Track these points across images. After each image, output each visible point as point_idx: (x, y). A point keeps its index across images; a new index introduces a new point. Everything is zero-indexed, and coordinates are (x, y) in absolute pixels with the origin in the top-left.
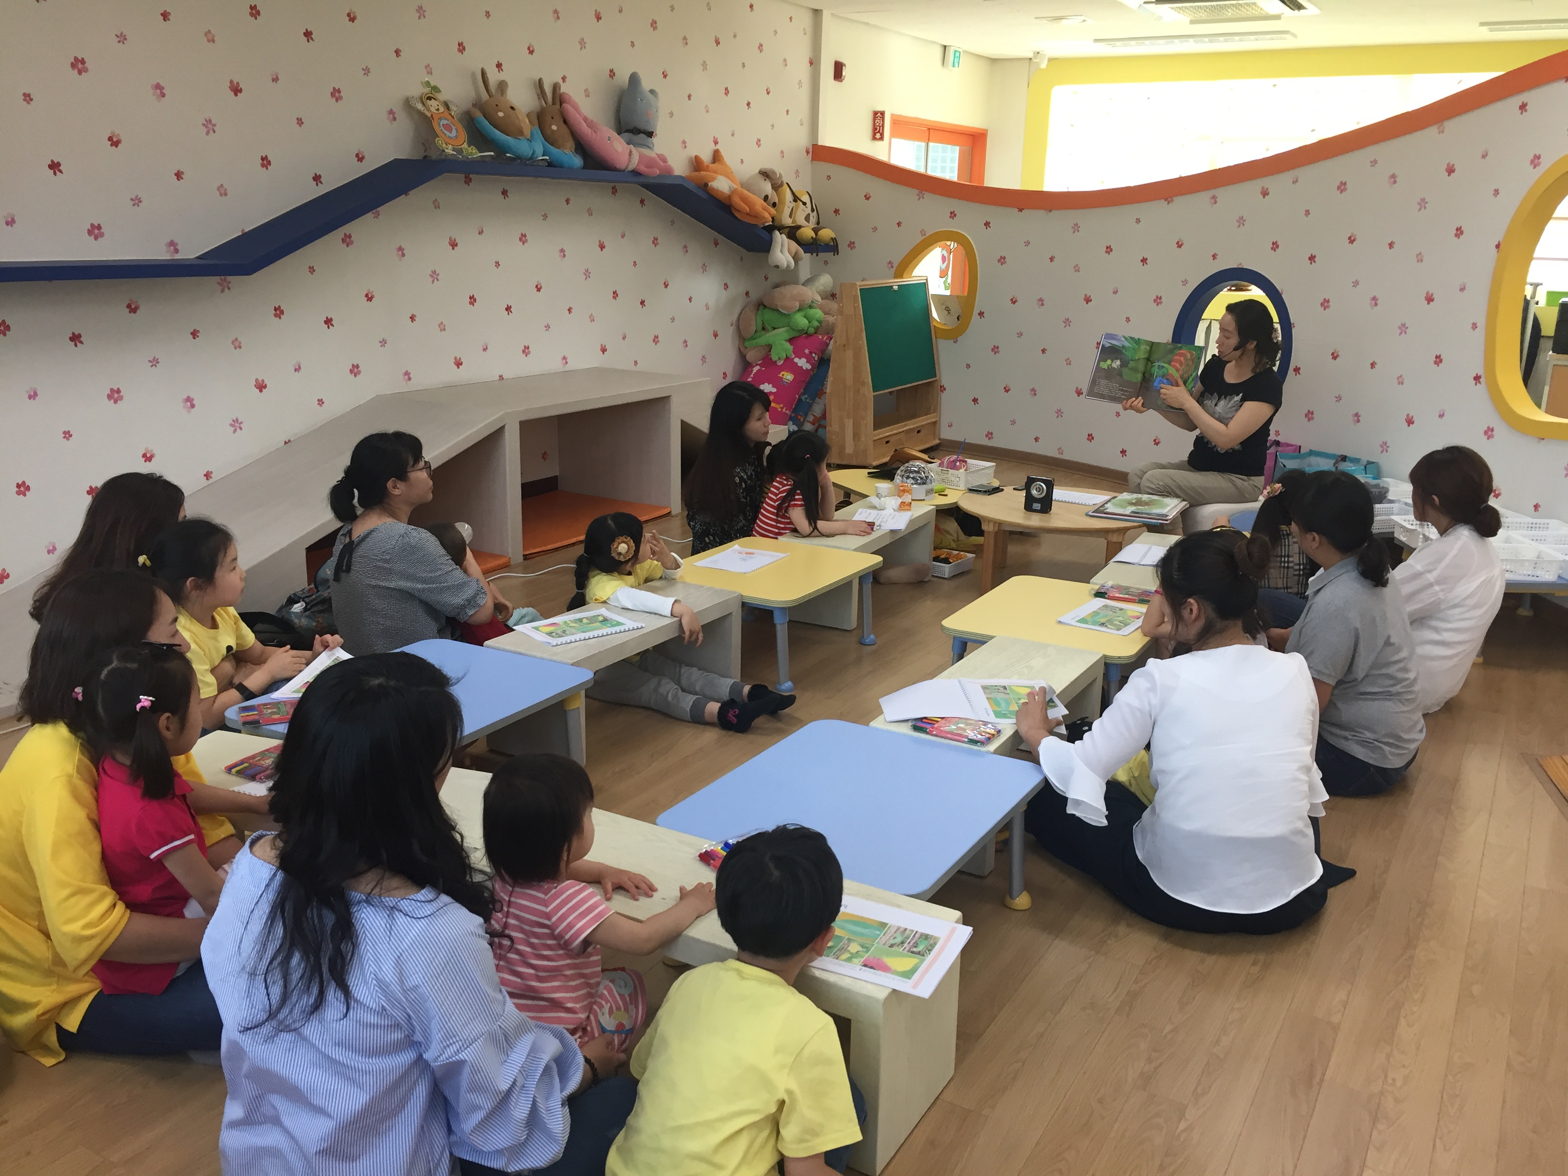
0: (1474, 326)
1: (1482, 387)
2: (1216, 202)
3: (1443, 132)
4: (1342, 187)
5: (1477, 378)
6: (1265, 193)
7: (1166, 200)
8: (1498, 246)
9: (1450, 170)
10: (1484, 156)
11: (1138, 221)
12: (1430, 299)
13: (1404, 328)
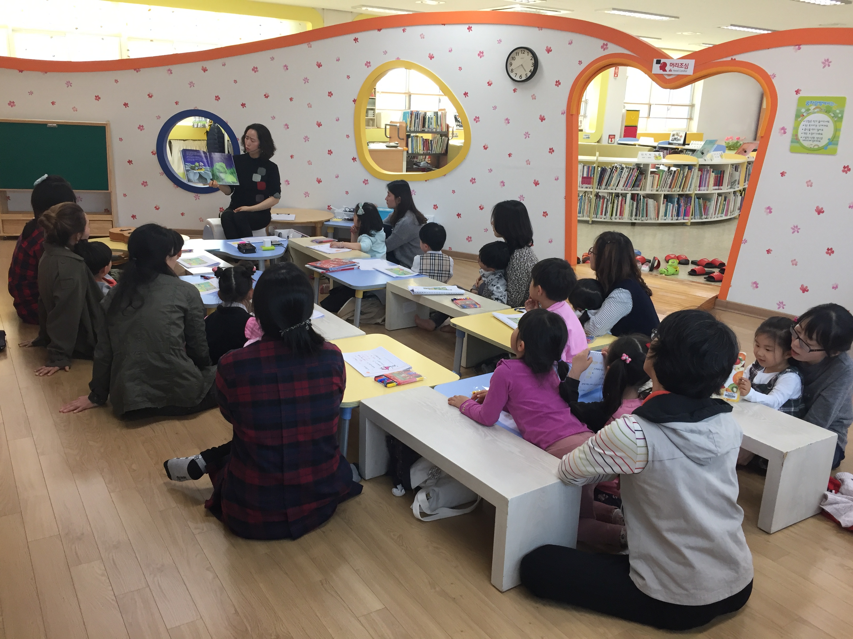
0: (348, 136)
1: (357, 163)
2: (171, 73)
3: (311, 47)
4: (255, 69)
5: (354, 159)
6: (205, 70)
7: (135, 70)
8: (354, 101)
9: (319, 65)
10: (338, 60)
11: (116, 81)
12: (319, 125)
13: (307, 139)
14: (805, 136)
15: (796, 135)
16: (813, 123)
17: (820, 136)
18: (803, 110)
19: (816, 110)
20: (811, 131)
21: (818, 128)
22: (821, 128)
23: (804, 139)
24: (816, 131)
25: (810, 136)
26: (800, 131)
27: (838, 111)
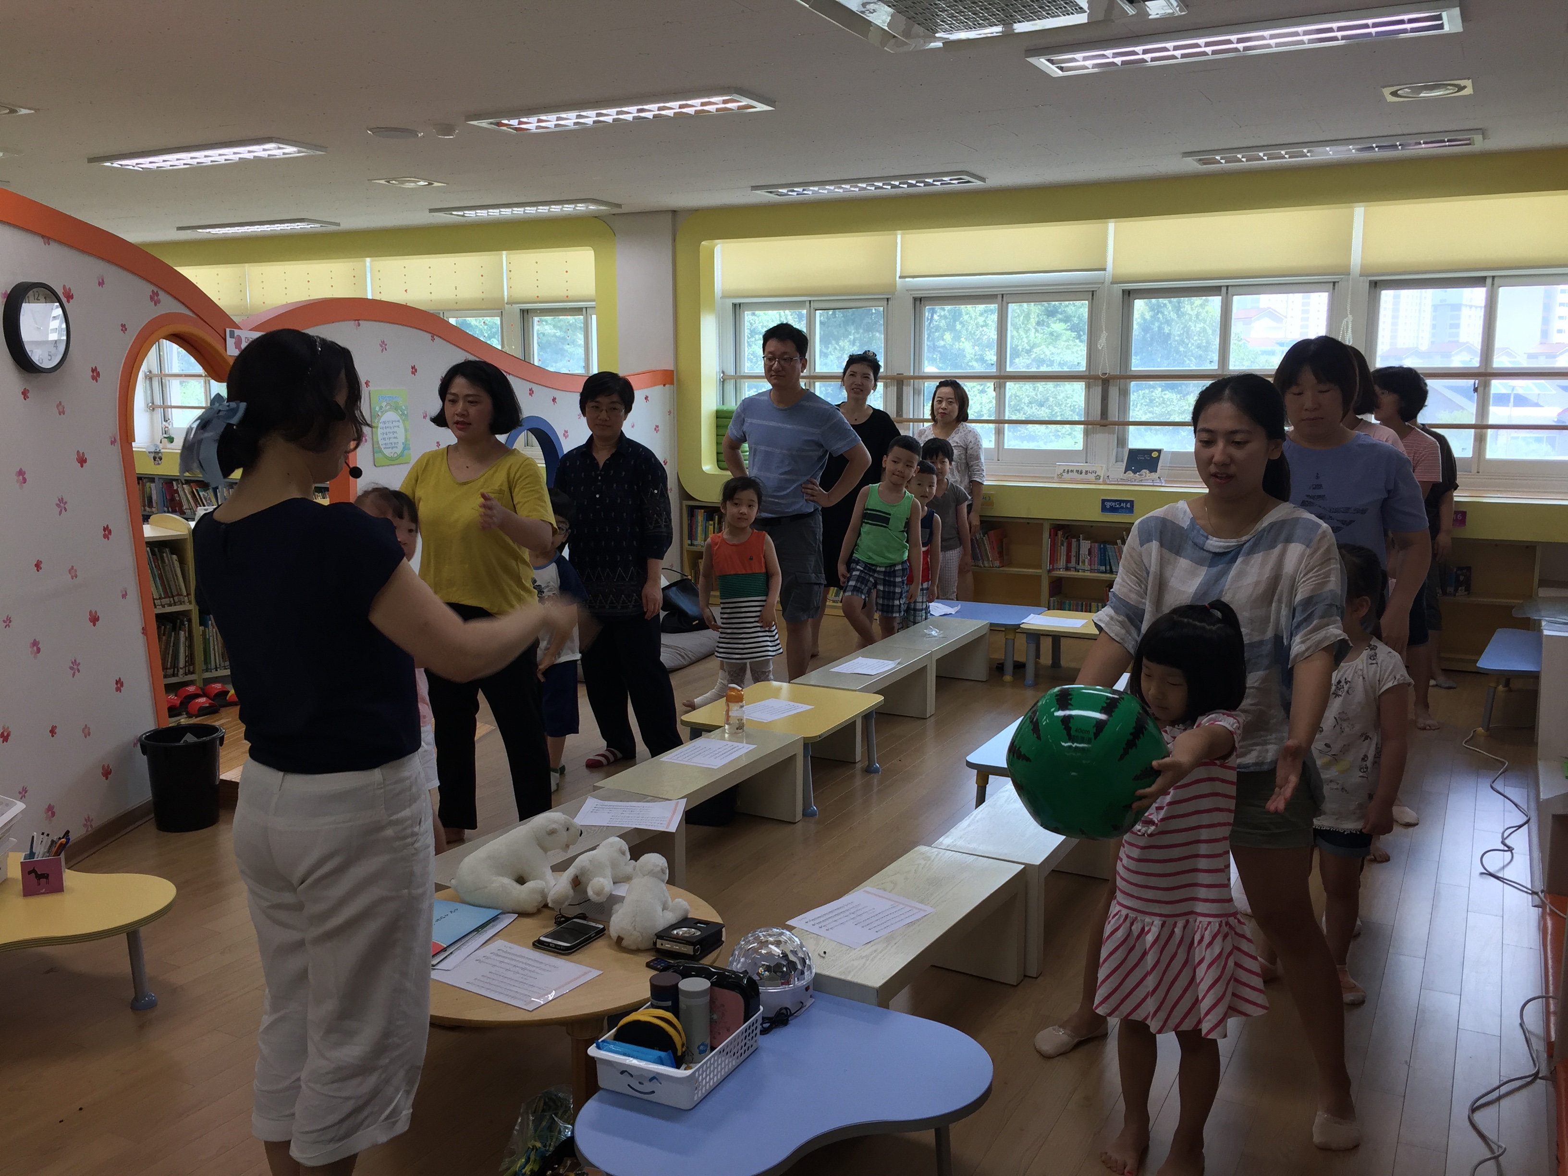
14: (385, 442)
15: (378, 442)
16: (387, 425)
17: (395, 440)
18: (377, 409)
19: (388, 407)
20: (389, 436)
21: (393, 430)
22: (396, 429)
23: (384, 446)
24: (391, 435)
25: (387, 441)
26: (380, 437)
27: (404, 408)
